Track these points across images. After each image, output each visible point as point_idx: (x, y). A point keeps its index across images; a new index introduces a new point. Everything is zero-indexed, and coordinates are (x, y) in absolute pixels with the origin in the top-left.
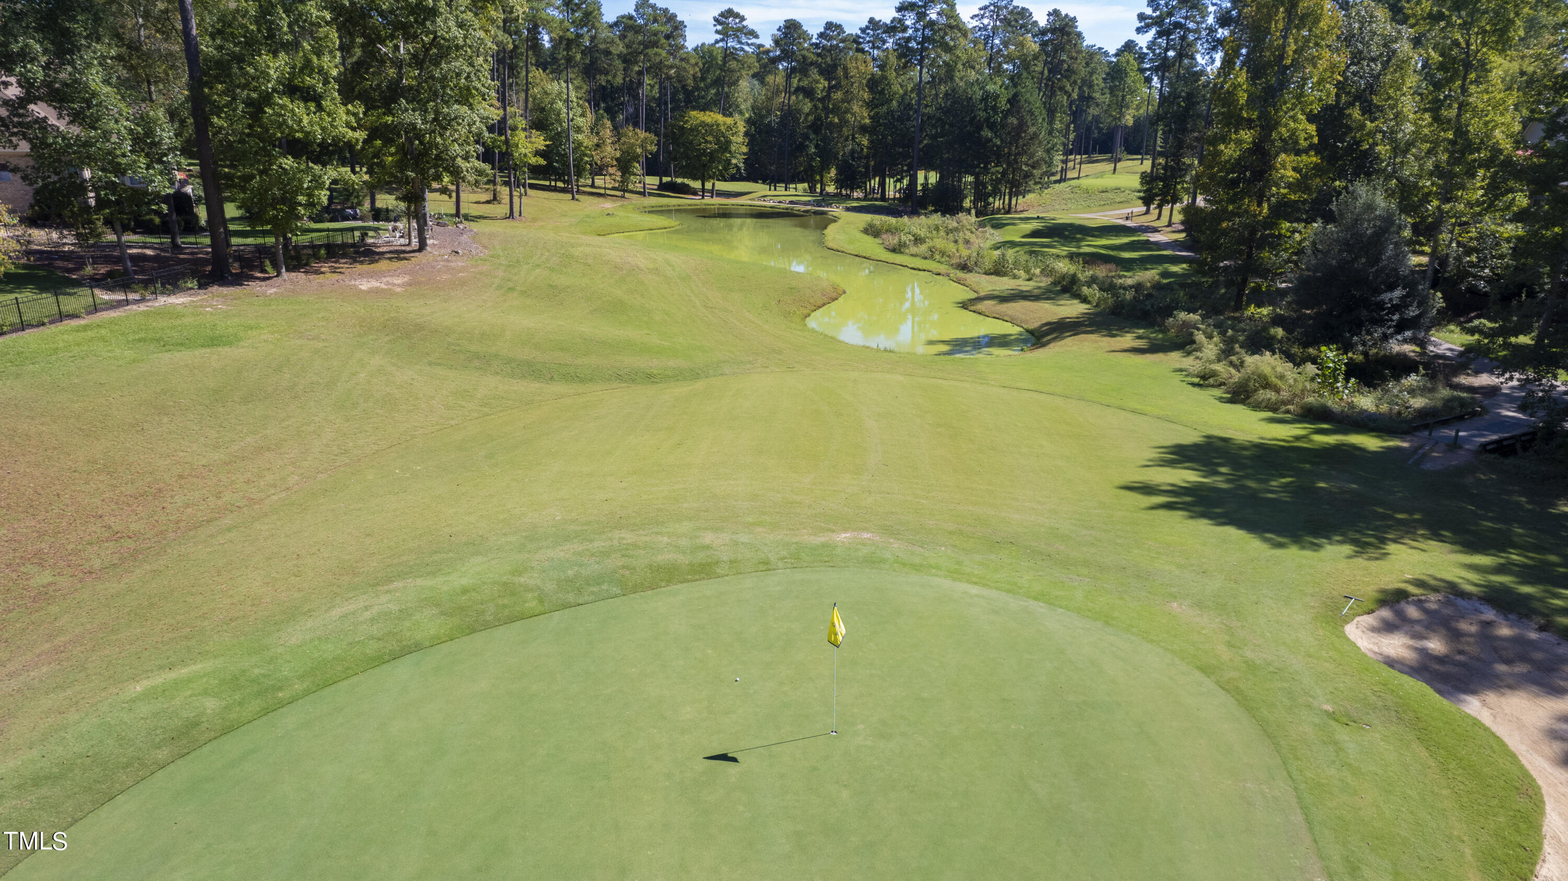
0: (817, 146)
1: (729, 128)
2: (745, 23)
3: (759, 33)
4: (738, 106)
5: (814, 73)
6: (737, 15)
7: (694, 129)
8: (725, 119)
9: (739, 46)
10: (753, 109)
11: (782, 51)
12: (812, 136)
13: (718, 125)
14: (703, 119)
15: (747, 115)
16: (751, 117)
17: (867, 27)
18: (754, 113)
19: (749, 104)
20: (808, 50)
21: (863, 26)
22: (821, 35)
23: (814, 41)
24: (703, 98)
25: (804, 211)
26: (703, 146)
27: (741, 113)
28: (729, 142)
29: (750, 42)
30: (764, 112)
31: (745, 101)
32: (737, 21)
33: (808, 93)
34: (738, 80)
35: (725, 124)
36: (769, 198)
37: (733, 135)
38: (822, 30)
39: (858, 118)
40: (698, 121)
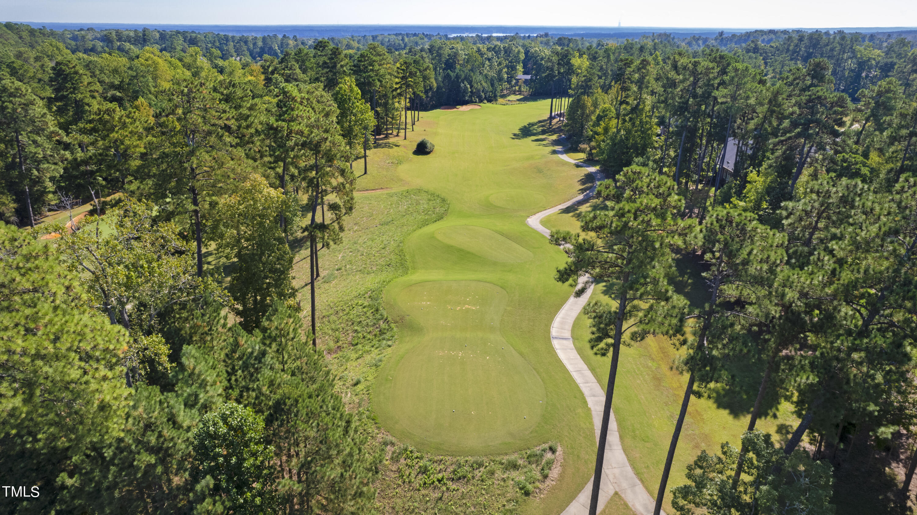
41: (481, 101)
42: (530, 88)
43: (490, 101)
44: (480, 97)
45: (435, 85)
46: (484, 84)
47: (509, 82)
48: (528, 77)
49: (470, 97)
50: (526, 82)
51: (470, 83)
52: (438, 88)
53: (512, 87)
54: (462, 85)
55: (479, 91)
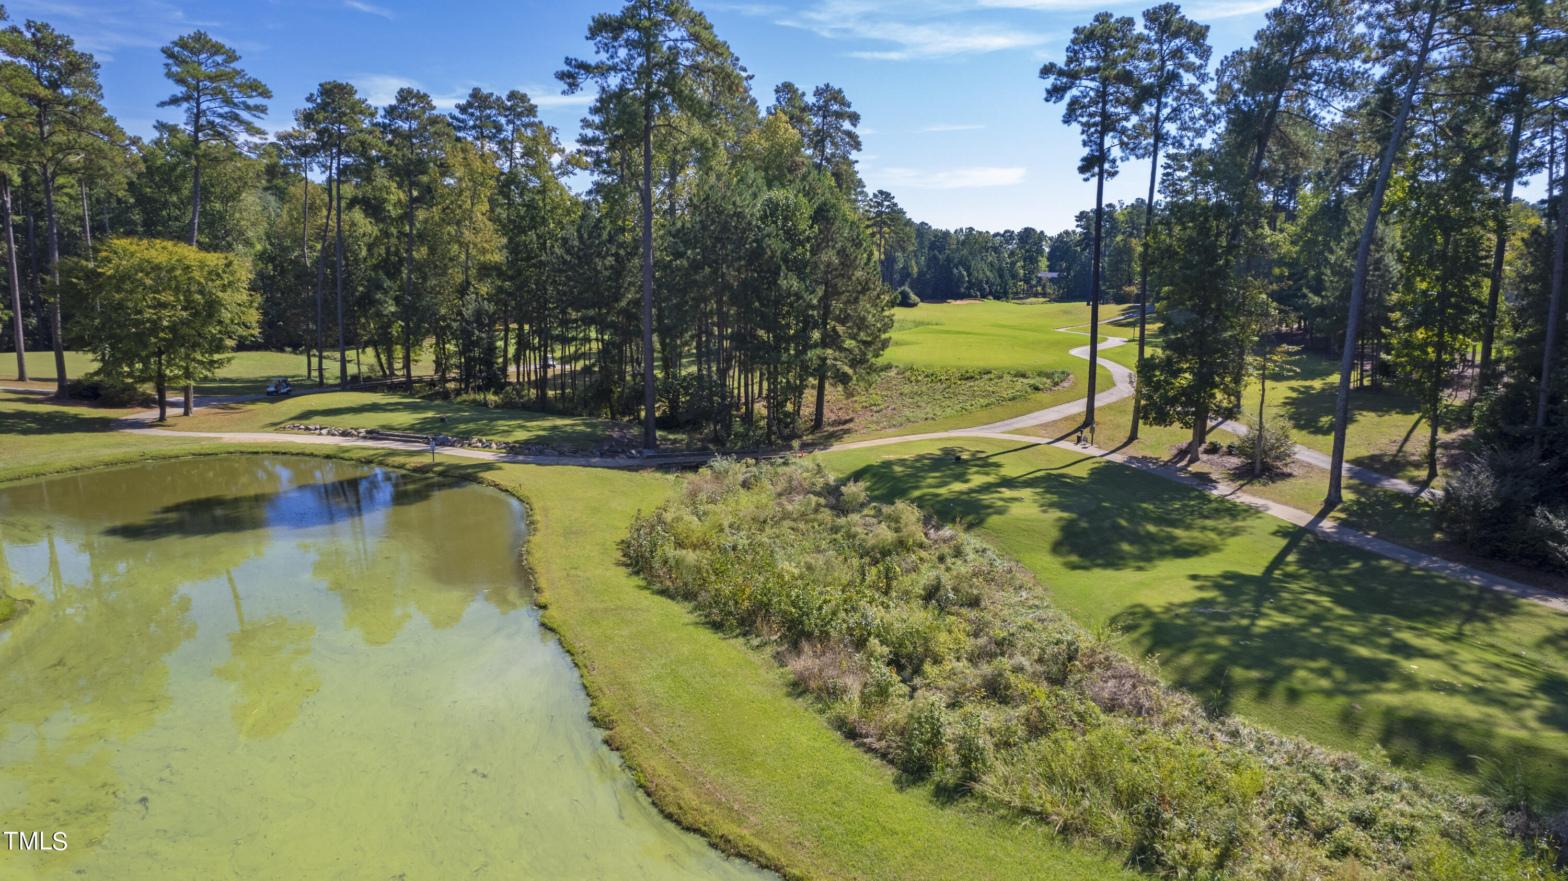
0: (397, 300)
1: (214, 274)
2: (236, 65)
3: (270, 87)
4: (241, 233)
5: (381, 176)
6: (217, 49)
7: (122, 278)
8: (203, 255)
9: (227, 109)
10: (268, 237)
11: (320, 133)
12: (387, 283)
13: (187, 268)
14: (147, 255)
15: (259, 247)
16: (265, 250)
17: (470, 105)
18: (271, 244)
19: (262, 229)
20: (370, 133)
21: (463, 102)
22: (391, 111)
23: (379, 119)
24: (177, 219)
25: (416, 470)
26: (148, 314)
27: (248, 243)
28: (213, 306)
29: (251, 102)
30: (287, 243)
31: (253, 224)
32: (219, 59)
33: (374, 208)
34: (238, 192)
35: (202, 264)
36: (317, 421)
37: (224, 288)
38: (394, 102)
39: (473, 252)
40: (136, 261)
41: (984, 296)
42: (1059, 288)
43: (997, 298)
44: (981, 290)
45: (915, 270)
46: (988, 273)
47: (1027, 280)
48: (1055, 275)
49: (968, 288)
50: (1052, 280)
51: (968, 269)
52: (921, 273)
53: (1032, 287)
54: (955, 271)
55: (981, 281)
